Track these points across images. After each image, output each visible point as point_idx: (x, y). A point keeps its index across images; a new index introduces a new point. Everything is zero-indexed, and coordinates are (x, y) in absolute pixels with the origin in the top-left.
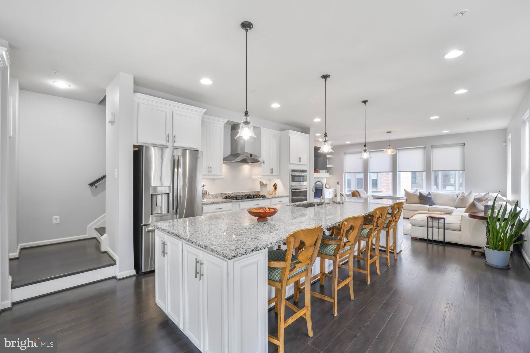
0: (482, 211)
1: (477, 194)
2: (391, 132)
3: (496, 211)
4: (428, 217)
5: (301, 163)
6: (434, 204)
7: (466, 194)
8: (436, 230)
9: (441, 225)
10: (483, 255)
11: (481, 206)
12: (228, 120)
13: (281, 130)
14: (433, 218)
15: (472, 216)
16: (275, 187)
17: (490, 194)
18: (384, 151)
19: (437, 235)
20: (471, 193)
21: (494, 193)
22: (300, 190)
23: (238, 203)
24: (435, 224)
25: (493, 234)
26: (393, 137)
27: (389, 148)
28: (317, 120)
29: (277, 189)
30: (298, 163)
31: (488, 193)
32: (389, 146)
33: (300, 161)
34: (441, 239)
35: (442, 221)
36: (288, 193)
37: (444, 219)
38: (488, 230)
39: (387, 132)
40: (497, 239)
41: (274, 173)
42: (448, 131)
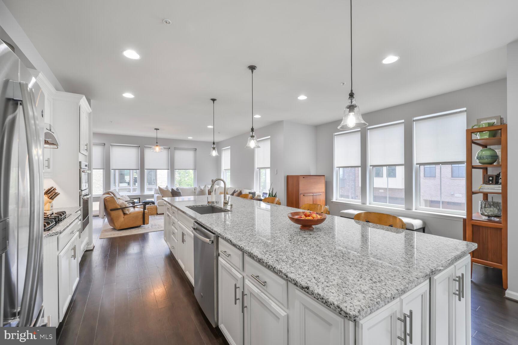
2: (159, 129)
7: (202, 188)
18: (152, 148)
26: (161, 135)
27: (157, 146)
32: (157, 143)
39: (155, 129)
42: (192, 138)
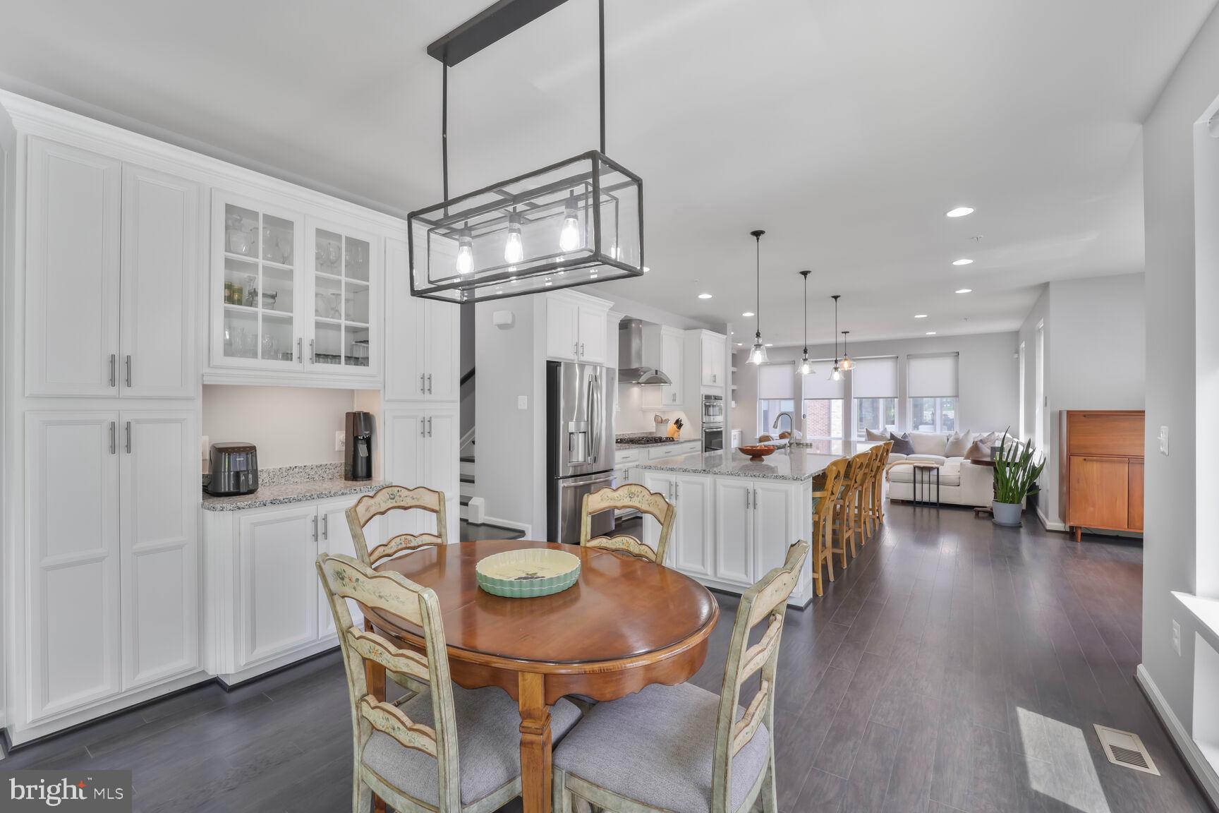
0: (988, 456)
1: (977, 435)
2: (848, 332)
3: (1005, 453)
4: (915, 468)
5: (715, 384)
6: (913, 453)
7: (961, 435)
8: (926, 486)
9: (934, 479)
10: (990, 514)
11: (986, 450)
12: (625, 315)
13: (687, 328)
14: (922, 469)
15: (976, 462)
16: (679, 424)
17: (997, 434)
19: (927, 494)
20: (968, 432)
21: (1001, 432)
22: (712, 430)
23: (647, 449)
24: (926, 477)
25: (1002, 483)
27: (846, 359)
28: (749, 314)
29: (682, 428)
30: (711, 384)
31: (993, 433)
32: (846, 355)
33: (715, 381)
34: (934, 499)
35: (935, 472)
36: (699, 435)
37: (938, 469)
38: (996, 480)
39: (843, 332)
40: (1007, 489)
41: (678, 402)
42: (935, 333)
